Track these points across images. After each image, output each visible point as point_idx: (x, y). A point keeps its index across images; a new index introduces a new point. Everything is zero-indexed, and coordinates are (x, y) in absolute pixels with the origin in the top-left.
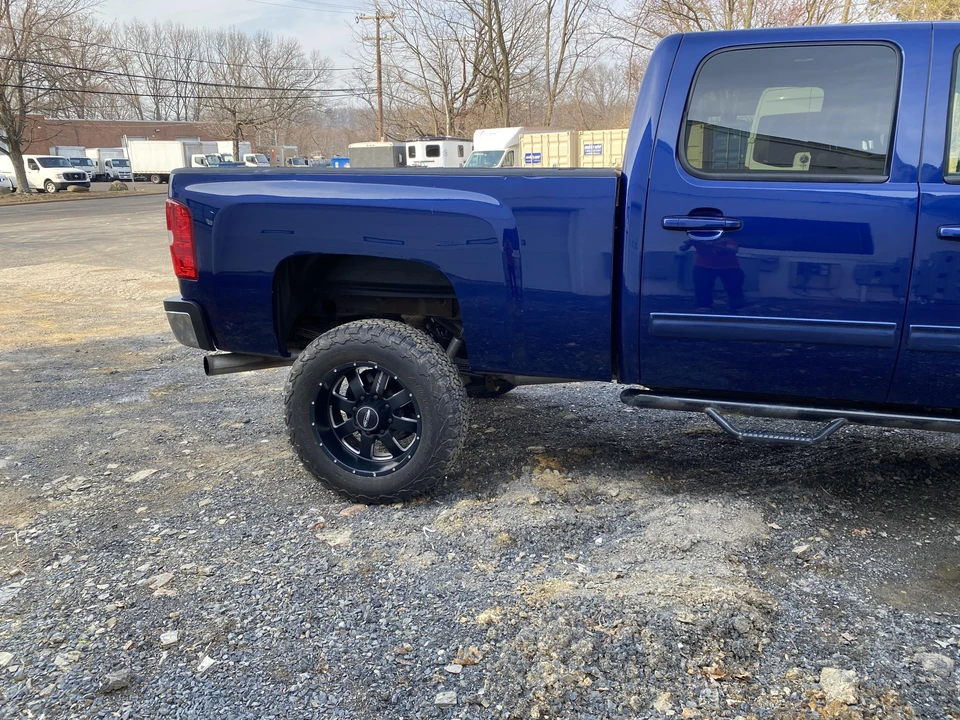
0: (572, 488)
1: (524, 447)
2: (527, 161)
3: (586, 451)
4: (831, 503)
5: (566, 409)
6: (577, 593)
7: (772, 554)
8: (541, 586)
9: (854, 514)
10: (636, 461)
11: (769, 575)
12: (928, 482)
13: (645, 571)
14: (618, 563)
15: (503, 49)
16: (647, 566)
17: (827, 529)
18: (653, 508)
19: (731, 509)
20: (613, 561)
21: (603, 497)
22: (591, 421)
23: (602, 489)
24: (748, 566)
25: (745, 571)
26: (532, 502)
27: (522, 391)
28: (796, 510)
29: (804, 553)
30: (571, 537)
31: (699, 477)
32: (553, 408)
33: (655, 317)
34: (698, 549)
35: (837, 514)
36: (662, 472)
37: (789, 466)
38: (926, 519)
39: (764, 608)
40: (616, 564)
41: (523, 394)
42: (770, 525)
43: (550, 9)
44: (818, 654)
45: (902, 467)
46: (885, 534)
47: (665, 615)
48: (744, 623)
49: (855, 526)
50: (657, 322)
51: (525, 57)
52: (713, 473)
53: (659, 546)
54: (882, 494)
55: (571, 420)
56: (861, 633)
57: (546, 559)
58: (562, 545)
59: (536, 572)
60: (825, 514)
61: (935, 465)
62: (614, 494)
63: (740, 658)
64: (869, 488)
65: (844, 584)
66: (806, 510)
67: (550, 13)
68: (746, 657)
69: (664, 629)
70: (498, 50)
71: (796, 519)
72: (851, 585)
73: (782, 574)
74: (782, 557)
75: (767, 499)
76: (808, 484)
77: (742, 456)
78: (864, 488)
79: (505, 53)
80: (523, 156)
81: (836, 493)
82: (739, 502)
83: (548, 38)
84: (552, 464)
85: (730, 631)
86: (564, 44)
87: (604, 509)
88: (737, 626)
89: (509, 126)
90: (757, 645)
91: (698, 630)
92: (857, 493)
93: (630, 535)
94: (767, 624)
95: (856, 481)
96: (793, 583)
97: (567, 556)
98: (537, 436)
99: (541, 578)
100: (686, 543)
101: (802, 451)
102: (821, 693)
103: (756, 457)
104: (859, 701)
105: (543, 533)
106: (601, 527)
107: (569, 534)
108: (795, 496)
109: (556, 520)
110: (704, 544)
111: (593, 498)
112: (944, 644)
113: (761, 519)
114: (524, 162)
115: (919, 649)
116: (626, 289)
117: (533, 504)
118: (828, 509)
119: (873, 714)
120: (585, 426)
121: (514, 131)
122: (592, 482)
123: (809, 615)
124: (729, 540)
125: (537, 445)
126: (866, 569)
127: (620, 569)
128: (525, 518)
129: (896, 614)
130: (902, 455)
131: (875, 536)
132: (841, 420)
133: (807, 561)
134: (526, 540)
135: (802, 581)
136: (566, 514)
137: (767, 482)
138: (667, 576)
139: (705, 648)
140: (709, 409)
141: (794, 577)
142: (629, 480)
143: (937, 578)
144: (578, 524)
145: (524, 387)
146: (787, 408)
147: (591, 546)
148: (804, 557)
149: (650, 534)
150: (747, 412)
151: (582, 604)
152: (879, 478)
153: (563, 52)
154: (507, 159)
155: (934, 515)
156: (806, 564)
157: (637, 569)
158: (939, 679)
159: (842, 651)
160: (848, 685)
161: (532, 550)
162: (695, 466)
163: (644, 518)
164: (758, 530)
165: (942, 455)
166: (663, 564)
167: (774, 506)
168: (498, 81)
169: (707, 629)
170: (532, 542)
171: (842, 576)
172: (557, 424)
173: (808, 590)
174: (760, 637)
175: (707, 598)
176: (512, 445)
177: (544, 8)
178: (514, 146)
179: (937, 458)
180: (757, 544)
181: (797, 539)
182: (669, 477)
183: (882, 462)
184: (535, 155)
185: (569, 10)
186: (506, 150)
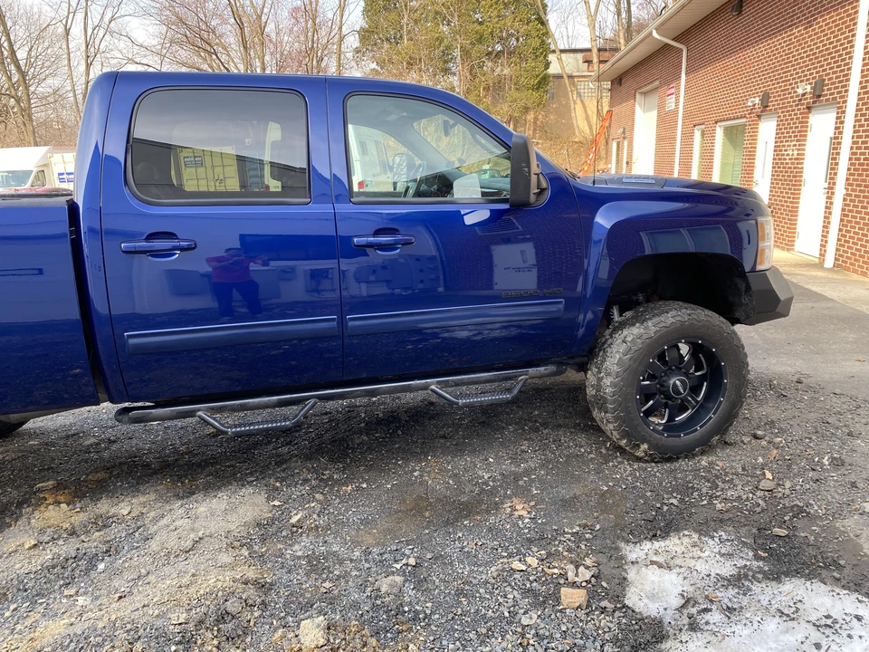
0: (79, 518)
1: (31, 487)
2: (62, 180)
3: (101, 475)
4: (326, 469)
5: (86, 434)
6: (71, 631)
7: (272, 530)
8: (32, 635)
9: (344, 474)
10: (155, 472)
11: (268, 550)
12: (400, 432)
13: (149, 583)
14: (120, 584)
15: (18, 67)
16: (151, 578)
17: (322, 493)
18: (163, 516)
19: (236, 499)
20: (116, 583)
21: (115, 519)
22: (114, 442)
23: (113, 511)
24: (250, 547)
25: (247, 554)
26: (27, 546)
27: (41, 424)
28: (297, 483)
29: (299, 521)
30: (70, 572)
31: (216, 475)
32: (72, 436)
33: (130, 336)
34: (200, 546)
35: (331, 478)
36: (180, 478)
37: (296, 444)
38: (396, 464)
39: (259, 583)
40: (119, 585)
41: (40, 427)
42: (272, 504)
43: (67, 32)
44: (301, 609)
45: (381, 424)
46: (365, 486)
47: (159, 623)
48: (236, 604)
49: (343, 485)
50: (132, 341)
51: (47, 76)
52: (229, 467)
53: (163, 554)
54: (366, 451)
55: (91, 445)
56: (339, 577)
57: (41, 604)
58: (62, 582)
59: (28, 622)
60: (322, 480)
61: (405, 417)
62: (125, 512)
63: (233, 639)
64: (357, 448)
65: (330, 539)
66: (306, 481)
67: (68, 35)
68: (239, 636)
69: (157, 638)
70: (13, 67)
71: (296, 492)
72: (335, 538)
73: (280, 546)
74: (280, 530)
75: (272, 481)
76: (308, 458)
77: (256, 445)
78: (353, 449)
79: (23, 74)
80: (56, 176)
81: (332, 460)
82: (244, 490)
83: (69, 60)
84: (62, 498)
85: (223, 617)
86: (88, 66)
87: (115, 531)
88: (229, 610)
89: (36, 144)
90: (249, 621)
91: (191, 626)
92: (347, 455)
93: (134, 551)
94: (260, 597)
95: (348, 445)
96: (288, 552)
97: (66, 592)
98: (48, 470)
99: (33, 627)
100: (189, 544)
101: (308, 428)
102: (299, 645)
103: (270, 442)
104: (328, 641)
105: (39, 577)
106: (107, 551)
107: (70, 569)
108: (296, 471)
109: (53, 559)
110: (206, 539)
111: (103, 523)
112: (398, 566)
113: (264, 501)
114: (57, 182)
115: (380, 577)
116: (96, 310)
117: (30, 548)
118: (323, 474)
119: (338, 648)
120: (106, 449)
121: (42, 150)
122: (104, 506)
123: (298, 576)
124: (233, 527)
125: (48, 480)
126: (348, 520)
127: (123, 590)
128: (18, 566)
129: (367, 552)
130: (381, 415)
131: (359, 489)
132: (312, 401)
133: (301, 528)
134: (19, 590)
135: (296, 547)
136: (66, 548)
137: (275, 464)
138: (168, 582)
139: (199, 642)
140: (200, 413)
141: (290, 545)
142: (144, 494)
143: (400, 511)
144: (80, 556)
145: (41, 418)
146: (268, 398)
147: (93, 574)
148: (298, 525)
149: (154, 545)
150: (234, 409)
151: (71, 641)
152: (365, 438)
153: (88, 74)
154: (37, 178)
155: (402, 458)
156: (300, 531)
157: (140, 583)
158: (392, 597)
159: (320, 600)
160: (318, 630)
161: (24, 599)
162: (212, 464)
163: (153, 529)
164: (261, 511)
165: (410, 409)
166: (167, 570)
167: (278, 484)
168: (18, 101)
169: (201, 622)
170: (26, 591)
171: (329, 532)
172: (75, 453)
173: (300, 553)
174: (252, 612)
175: (202, 592)
176: (17, 488)
177: (61, 30)
178: (45, 165)
179: (406, 412)
180: (259, 525)
181: (295, 509)
182: (187, 481)
183: (366, 425)
184: (69, 174)
185: (89, 34)
186: (35, 170)
